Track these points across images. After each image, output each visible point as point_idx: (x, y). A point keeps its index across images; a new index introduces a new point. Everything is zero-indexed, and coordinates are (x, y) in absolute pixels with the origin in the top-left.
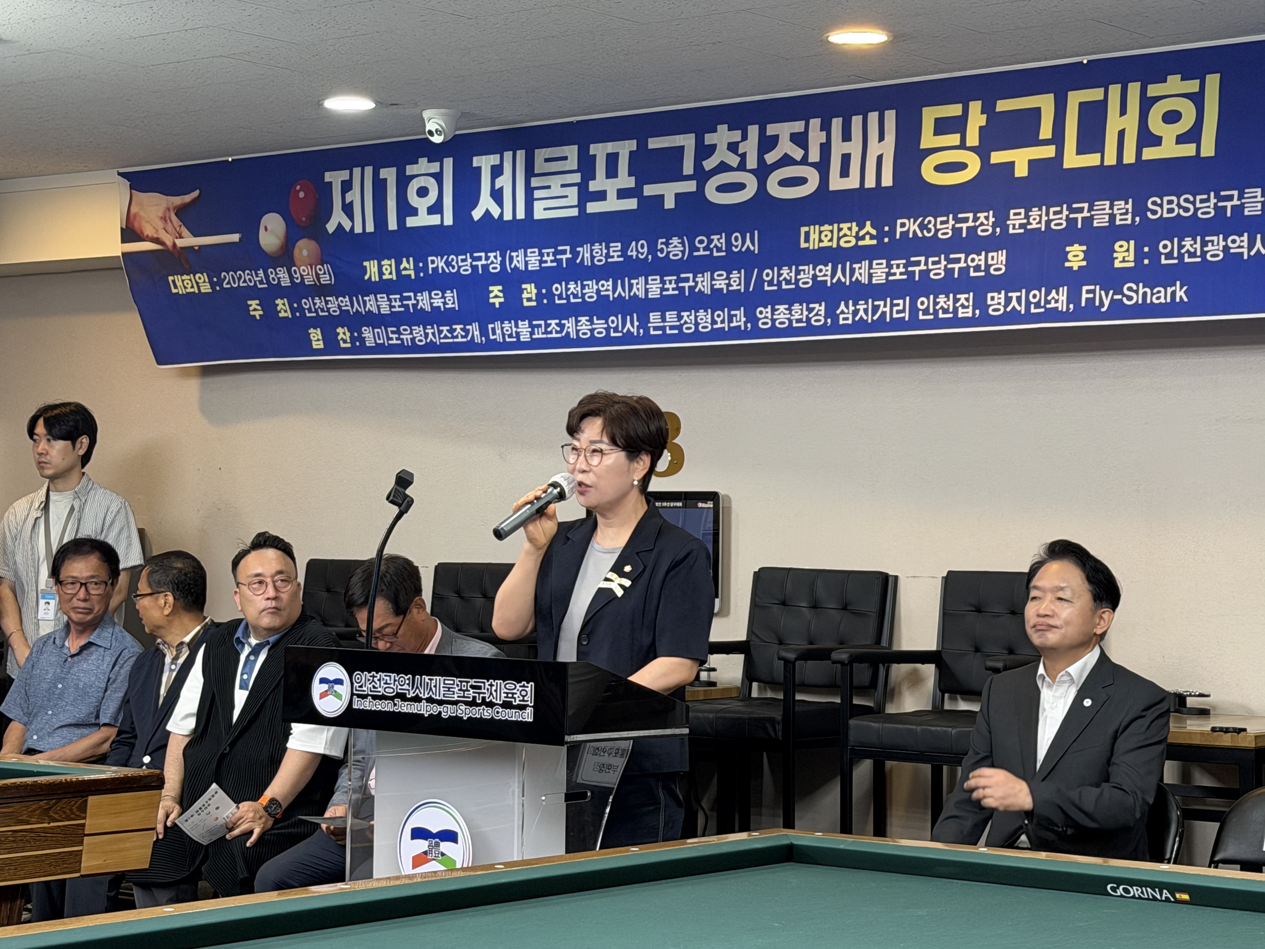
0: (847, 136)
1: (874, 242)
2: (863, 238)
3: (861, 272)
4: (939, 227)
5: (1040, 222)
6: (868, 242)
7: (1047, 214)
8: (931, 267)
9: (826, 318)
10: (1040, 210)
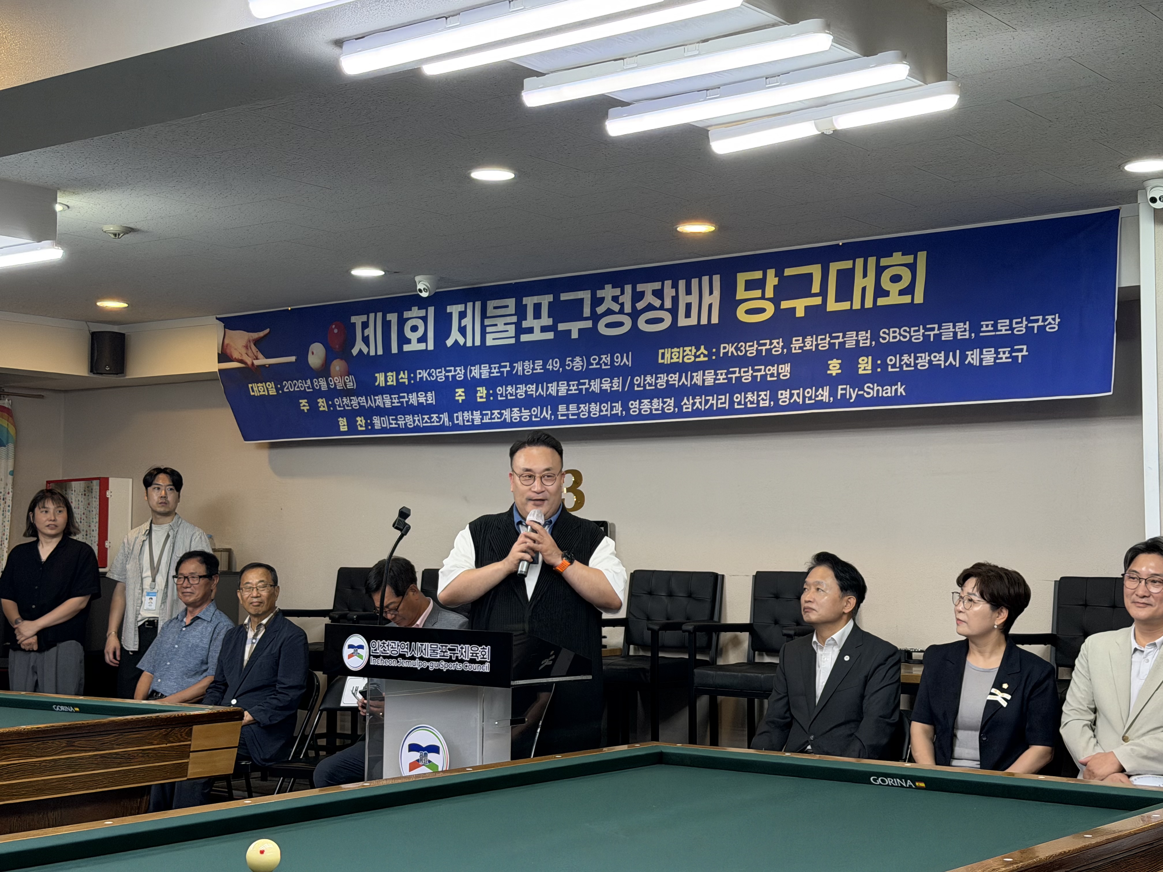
0: (689, 292)
1: (706, 359)
2: (699, 356)
3: (698, 378)
4: (748, 349)
5: (812, 345)
6: (702, 359)
7: (816, 340)
8: (742, 374)
9: (674, 407)
10: (812, 337)
